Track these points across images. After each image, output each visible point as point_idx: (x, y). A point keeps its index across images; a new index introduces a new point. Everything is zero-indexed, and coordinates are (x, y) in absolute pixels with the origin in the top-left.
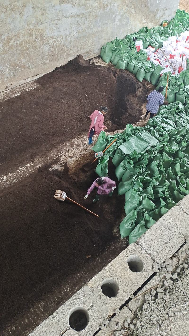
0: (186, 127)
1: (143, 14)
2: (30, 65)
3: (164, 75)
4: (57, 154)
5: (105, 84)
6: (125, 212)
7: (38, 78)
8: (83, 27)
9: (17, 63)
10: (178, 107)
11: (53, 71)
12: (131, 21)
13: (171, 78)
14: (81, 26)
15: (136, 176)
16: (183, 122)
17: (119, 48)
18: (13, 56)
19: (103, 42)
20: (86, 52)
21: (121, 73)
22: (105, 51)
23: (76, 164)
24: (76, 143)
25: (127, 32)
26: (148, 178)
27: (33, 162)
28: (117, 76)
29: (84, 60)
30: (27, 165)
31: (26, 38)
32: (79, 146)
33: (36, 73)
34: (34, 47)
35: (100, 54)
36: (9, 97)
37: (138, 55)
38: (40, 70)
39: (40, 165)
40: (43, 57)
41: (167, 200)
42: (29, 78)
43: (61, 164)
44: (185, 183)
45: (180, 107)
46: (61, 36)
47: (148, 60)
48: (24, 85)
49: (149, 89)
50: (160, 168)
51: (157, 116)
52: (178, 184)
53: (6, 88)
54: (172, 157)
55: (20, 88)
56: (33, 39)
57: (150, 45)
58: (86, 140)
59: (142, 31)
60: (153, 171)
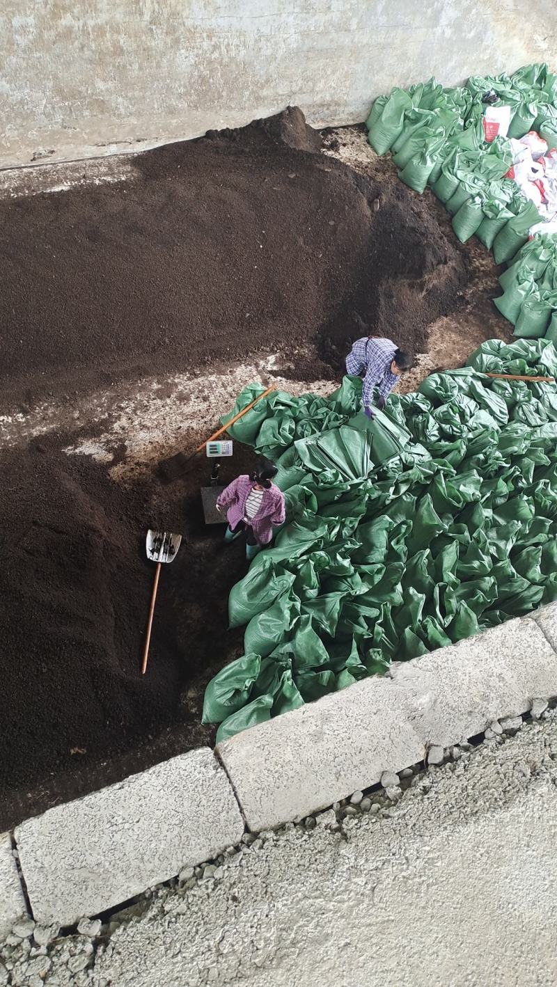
0: (538, 431)
1: (543, 21)
2: (120, 103)
3: (539, 240)
4: (109, 408)
5: (332, 223)
6: (242, 645)
7: (144, 152)
8: (322, 19)
9: (80, 89)
10: (539, 358)
11: (196, 141)
12: (493, 33)
13: (554, 256)
14: (314, 15)
15: (305, 548)
16: (537, 411)
17: (427, 116)
18: (68, 64)
19: (385, 81)
20: (318, 102)
21: (396, 202)
22: (380, 115)
23: (153, 455)
24: (180, 388)
25: (474, 67)
26: (346, 563)
27: (25, 412)
28: (377, 207)
29: (307, 126)
30: (5, 418)
31: (119, 16)
32: (185, 399)
33: (139, 134)
34: (144, 50)
35: (366, 121)
36: (33, 191)
37: (481, 155)
38: (152, 128)
39: (45, 429)
40: (169, 89)
41: (371, 650)
42: (113, 143)
43: (108, 442)
44: (451, 612)
45: (544, 360)
46: (241, 33)
47: (509, 176)
48: (90, 161)
49: (477, 275)
50: (392, 543)
51: (458, 372)
52: (428, 610)
53: (34, 159)
54: (450, 516)
55: (75, 170)
56: (143, 24)
57: (536, 128)
58: (213, 385)
59: (527, 77)
60: (369, 546)
